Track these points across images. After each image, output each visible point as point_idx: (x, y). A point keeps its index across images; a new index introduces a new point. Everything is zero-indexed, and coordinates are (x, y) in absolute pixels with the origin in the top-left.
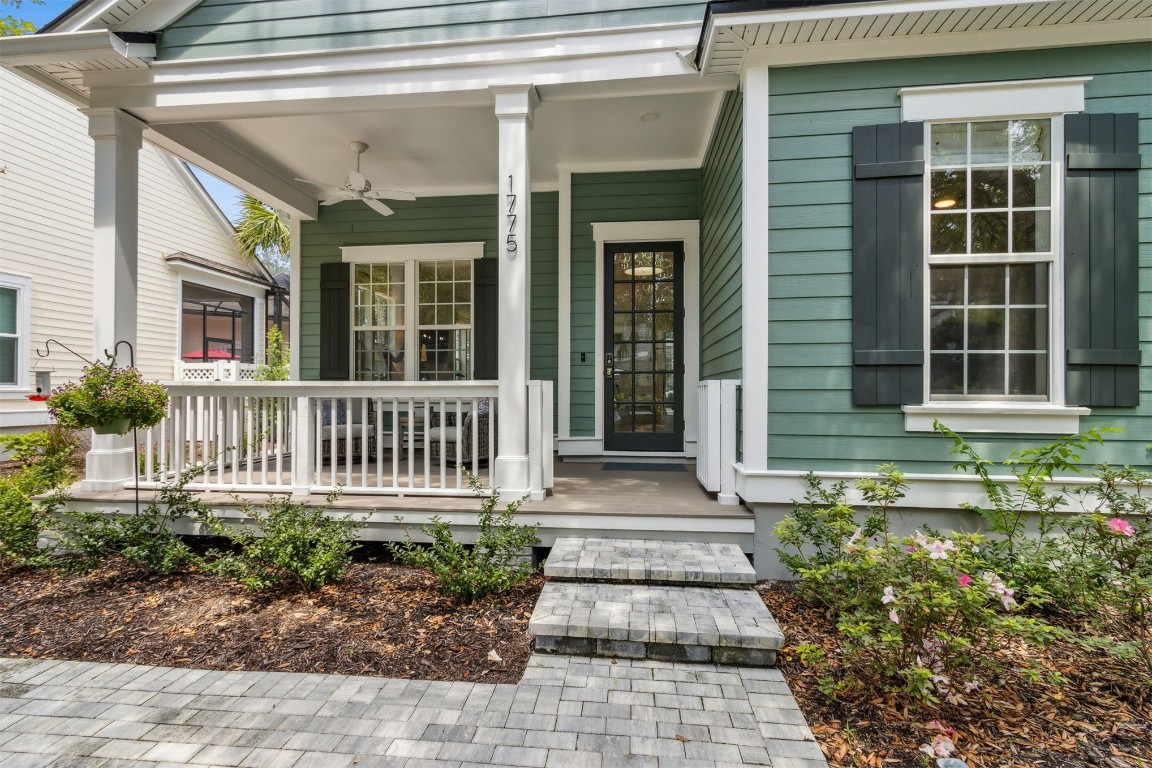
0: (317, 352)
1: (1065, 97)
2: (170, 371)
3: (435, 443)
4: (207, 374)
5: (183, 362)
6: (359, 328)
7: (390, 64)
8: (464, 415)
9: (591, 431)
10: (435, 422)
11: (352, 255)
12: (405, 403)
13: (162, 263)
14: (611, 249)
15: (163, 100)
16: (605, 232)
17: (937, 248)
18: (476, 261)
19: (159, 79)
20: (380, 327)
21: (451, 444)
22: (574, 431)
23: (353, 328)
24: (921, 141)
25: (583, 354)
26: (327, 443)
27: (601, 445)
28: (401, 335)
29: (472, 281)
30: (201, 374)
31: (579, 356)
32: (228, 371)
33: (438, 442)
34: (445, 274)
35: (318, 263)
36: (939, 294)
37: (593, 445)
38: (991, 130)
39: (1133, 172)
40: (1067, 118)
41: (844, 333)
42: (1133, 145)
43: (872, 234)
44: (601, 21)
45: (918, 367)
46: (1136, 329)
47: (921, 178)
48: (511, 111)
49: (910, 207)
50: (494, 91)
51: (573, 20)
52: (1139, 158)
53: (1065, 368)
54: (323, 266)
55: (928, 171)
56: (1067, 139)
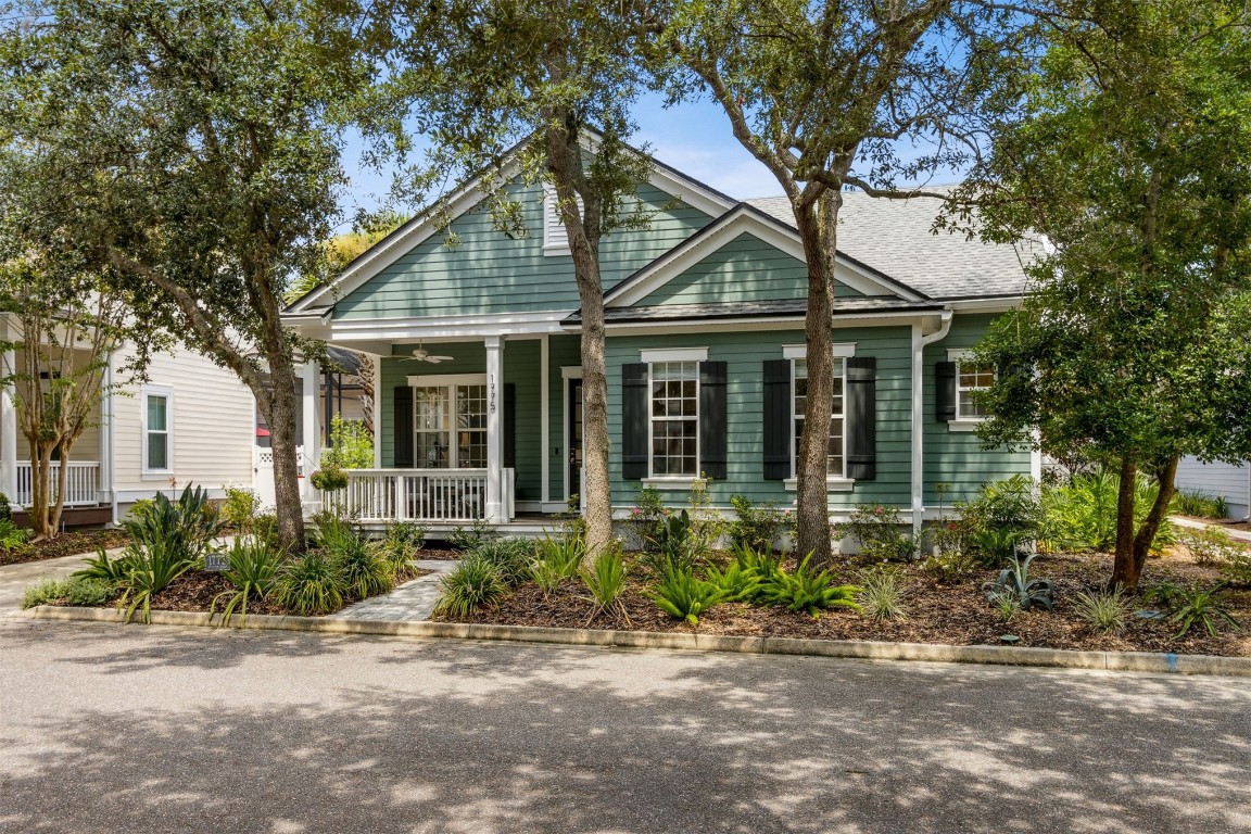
0: (392, 447)
1: (700, 354)
2: (249, 455)
5: (259, 448)
6: (418, 431)
7: (436, 324)
8: (481, 488)
9: (562, 498)
10: (467, 492)
11: (414, 381)
12: (446, 481)
14: (574, 383)
15: (336, 337)
16: (568, 372)
17: (655, 414)
19: (334, 327)
20: (432, 430)
21: (475, 503)
22: (551, 498)
23: (416, 431)
24: (646, 371)
25: (556, 449)
26: (411, 503)
27: (568, 505)
28: (447, 434)
31: (554, 450)
34: (474, 394)
35: (393, 386)
36: (655, 434)
37: (563, 507)
38: (674, 366)
39: (725, 385)
40: (701, 363)
41: (620, 448)
42: (725, 375)
43: (627, 408)
44: (527, 307)
45: (647, 463)
46: (726, 447)
47: (646, 386)
48: (491, 345)
49: (642, 398)
50: (484, 337)
51: (516, 306)
52: (726, 380)
53: (701, 463)
54: (395, 388)
55: (650, 382)
56: (701, 371)
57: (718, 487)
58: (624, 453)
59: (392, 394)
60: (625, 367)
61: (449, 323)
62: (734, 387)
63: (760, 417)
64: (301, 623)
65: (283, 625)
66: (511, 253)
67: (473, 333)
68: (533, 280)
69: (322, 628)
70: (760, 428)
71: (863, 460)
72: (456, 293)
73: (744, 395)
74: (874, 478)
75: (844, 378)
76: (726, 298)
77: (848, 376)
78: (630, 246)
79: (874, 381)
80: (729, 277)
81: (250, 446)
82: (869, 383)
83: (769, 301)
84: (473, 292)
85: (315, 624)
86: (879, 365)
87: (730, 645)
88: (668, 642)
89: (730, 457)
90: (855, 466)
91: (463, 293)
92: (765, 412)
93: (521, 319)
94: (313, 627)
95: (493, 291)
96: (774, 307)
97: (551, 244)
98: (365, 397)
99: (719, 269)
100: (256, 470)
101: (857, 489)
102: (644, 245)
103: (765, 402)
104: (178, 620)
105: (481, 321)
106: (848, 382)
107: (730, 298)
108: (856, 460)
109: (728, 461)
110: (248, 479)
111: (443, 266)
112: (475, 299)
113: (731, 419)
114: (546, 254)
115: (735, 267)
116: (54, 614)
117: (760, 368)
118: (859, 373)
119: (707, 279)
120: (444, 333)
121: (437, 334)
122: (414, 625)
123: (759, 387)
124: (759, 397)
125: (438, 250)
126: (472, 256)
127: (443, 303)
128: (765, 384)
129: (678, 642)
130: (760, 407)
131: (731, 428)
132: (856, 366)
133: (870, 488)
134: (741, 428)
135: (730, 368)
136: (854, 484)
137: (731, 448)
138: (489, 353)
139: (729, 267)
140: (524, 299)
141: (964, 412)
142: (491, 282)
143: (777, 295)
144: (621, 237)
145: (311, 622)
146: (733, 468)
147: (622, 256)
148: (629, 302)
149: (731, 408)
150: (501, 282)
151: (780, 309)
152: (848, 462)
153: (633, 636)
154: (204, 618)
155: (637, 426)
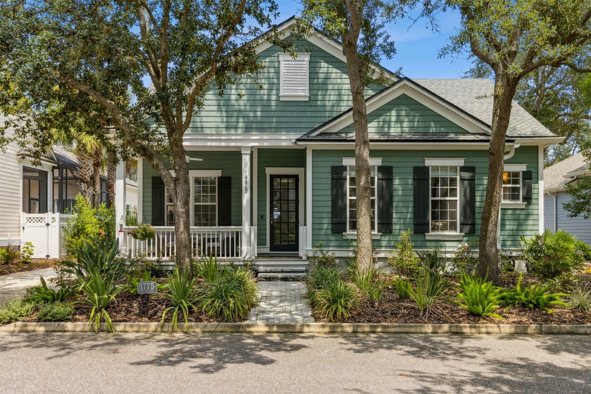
0: (150, 213)
2: (19, 218)
3: (209, 248)
4: (41, 220)
5: (25, 214)
7: (209, 138)
8: (217, 238)
9: (265, 244)
10: (209, 241)
13: (16, 157)
14: (273, 177)
16: (269, 171)
18: (218, 177)
22: (259, 244)
23: (166, 204)
24: (346, 171)
25: (262, 216)
27: (269, 249)
29: (217, 185)
30: (37, 220)
31: (260, 217)
32: (53, 218)
33: (210, 248)
34: (205, 182)
35: (150, 176)
36: (351, 207)
37: (266, 250)
39: (392, 180)
40: (378, 166)
41: (330, 215)
42: (392, 173)
43: (335, 191)
44: (269, 130)
45: (346, 223)
46: (392, 216)
47: (346, 179)
48: (245, 152)
49: (342, 186)
50: (240, 147)
51: (261, 130)
52: (392, 176)
53: (378, 224)
54: (153, 178)
55: (348, 177)
56: (378, 171)
57: (387, 238)
58: (332, 218)
59: (150, 181)
60: (333, 168)
61: (218, 138)
62: (396, 182)
63: (412, 198)
64: (232, 327)
65: (219, 329)
66: (258, 97)
67: (233, 144)
68: (272, 114)
69: (248, 329)
70: (411, 205)
71: (469, 223)
72: (222, 119)
73: (401, 186)
74: (474, 233)
75: (458, 177)
76: (392, 130)
77: (460, 176)
78: (332, 98)
79: (474, 180)
80: (394, 119)
81: (19, 213)
82: (472, 180)
83: (416, 133)
84: (234, 119)
85: (243, 327)
86: (477, 171)
87: (521, 330)
88: (484, 330)
89: (394, 220)
90: (464, 226)
91: (227, 120)
92: (414, 196)
93: (265, 137)
94: (241, 329)
95: (246, 120)
96: (422, 136)
97: (285, 94)
98: (82, 184)
99: (388, 114)
100: (24, 228)
101: (465, 239)
102: (340, 98)
103: (414, 190)
104: (136, 329)
105: (239, 137)
106: (461, 179)
107: (395, 131)
108: (465, 223)
109: (393, 223)
110: (18, 234)
111: (214, 103)
112: (235, 123)
113: (395, 199)
114: (281, 99)
115: (397, 113)
116: (30, 328)
117: (412, 170)
118: (467, 175)
119: (381, 119)
120: (214, 144)
121: (209, 144)
122: (314, 326)
123: (410, 181)
124: (411, 187)
125: (211, 92)
126: (233, 97)
127: (214, 125)
128: (414, 180)
129: (490, 330)
130: (412, 193)
131: (394, 204)
132: (465, 171)
133: (472, 238)
134: (401, 204)
135: (394, 170)
136: (463, 236)
137: (394, 215)
138: (244, 157)
139: (394, 113)
140: (266, 125)
141: (505, 198)
142: (245, 114)
143: (421, 130)
144: (327, 92)
145: (239, 326)
146: (396, 227)
147: (327, 103)
148: (335, 130)
149: (395, 193)
150: (251, 114)
151: (426, 138)
152: (461, 224)
153: (461, 327)
154: (157, 326)
155: (340, 202)
